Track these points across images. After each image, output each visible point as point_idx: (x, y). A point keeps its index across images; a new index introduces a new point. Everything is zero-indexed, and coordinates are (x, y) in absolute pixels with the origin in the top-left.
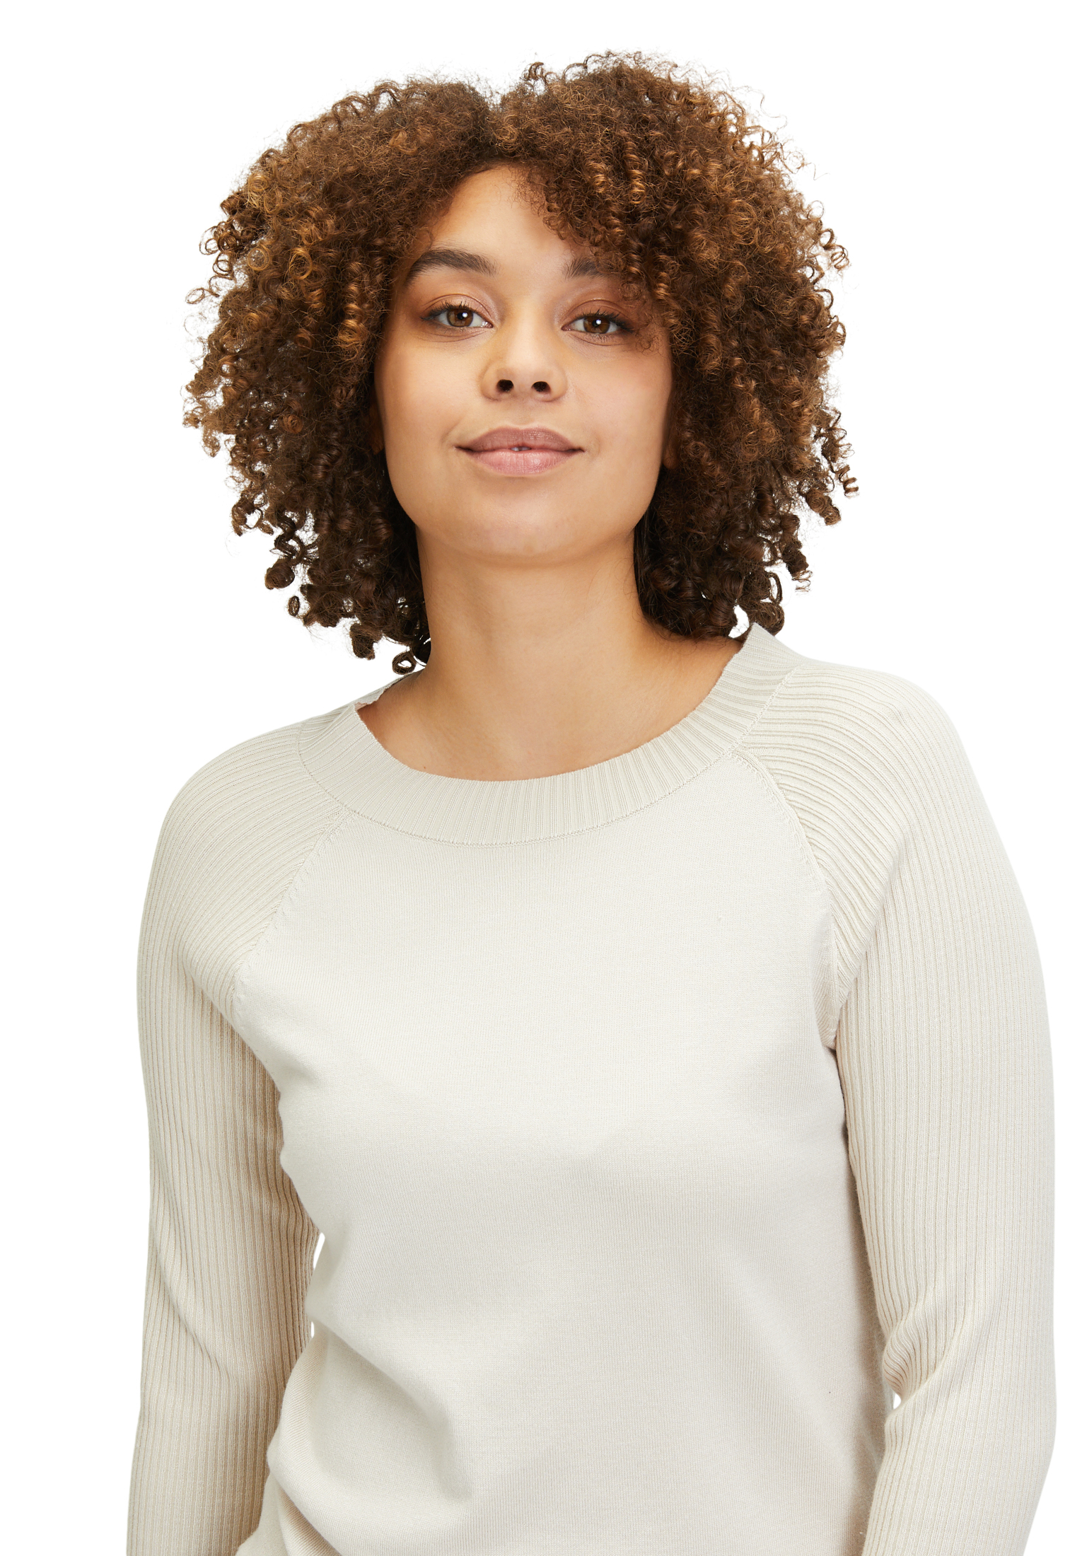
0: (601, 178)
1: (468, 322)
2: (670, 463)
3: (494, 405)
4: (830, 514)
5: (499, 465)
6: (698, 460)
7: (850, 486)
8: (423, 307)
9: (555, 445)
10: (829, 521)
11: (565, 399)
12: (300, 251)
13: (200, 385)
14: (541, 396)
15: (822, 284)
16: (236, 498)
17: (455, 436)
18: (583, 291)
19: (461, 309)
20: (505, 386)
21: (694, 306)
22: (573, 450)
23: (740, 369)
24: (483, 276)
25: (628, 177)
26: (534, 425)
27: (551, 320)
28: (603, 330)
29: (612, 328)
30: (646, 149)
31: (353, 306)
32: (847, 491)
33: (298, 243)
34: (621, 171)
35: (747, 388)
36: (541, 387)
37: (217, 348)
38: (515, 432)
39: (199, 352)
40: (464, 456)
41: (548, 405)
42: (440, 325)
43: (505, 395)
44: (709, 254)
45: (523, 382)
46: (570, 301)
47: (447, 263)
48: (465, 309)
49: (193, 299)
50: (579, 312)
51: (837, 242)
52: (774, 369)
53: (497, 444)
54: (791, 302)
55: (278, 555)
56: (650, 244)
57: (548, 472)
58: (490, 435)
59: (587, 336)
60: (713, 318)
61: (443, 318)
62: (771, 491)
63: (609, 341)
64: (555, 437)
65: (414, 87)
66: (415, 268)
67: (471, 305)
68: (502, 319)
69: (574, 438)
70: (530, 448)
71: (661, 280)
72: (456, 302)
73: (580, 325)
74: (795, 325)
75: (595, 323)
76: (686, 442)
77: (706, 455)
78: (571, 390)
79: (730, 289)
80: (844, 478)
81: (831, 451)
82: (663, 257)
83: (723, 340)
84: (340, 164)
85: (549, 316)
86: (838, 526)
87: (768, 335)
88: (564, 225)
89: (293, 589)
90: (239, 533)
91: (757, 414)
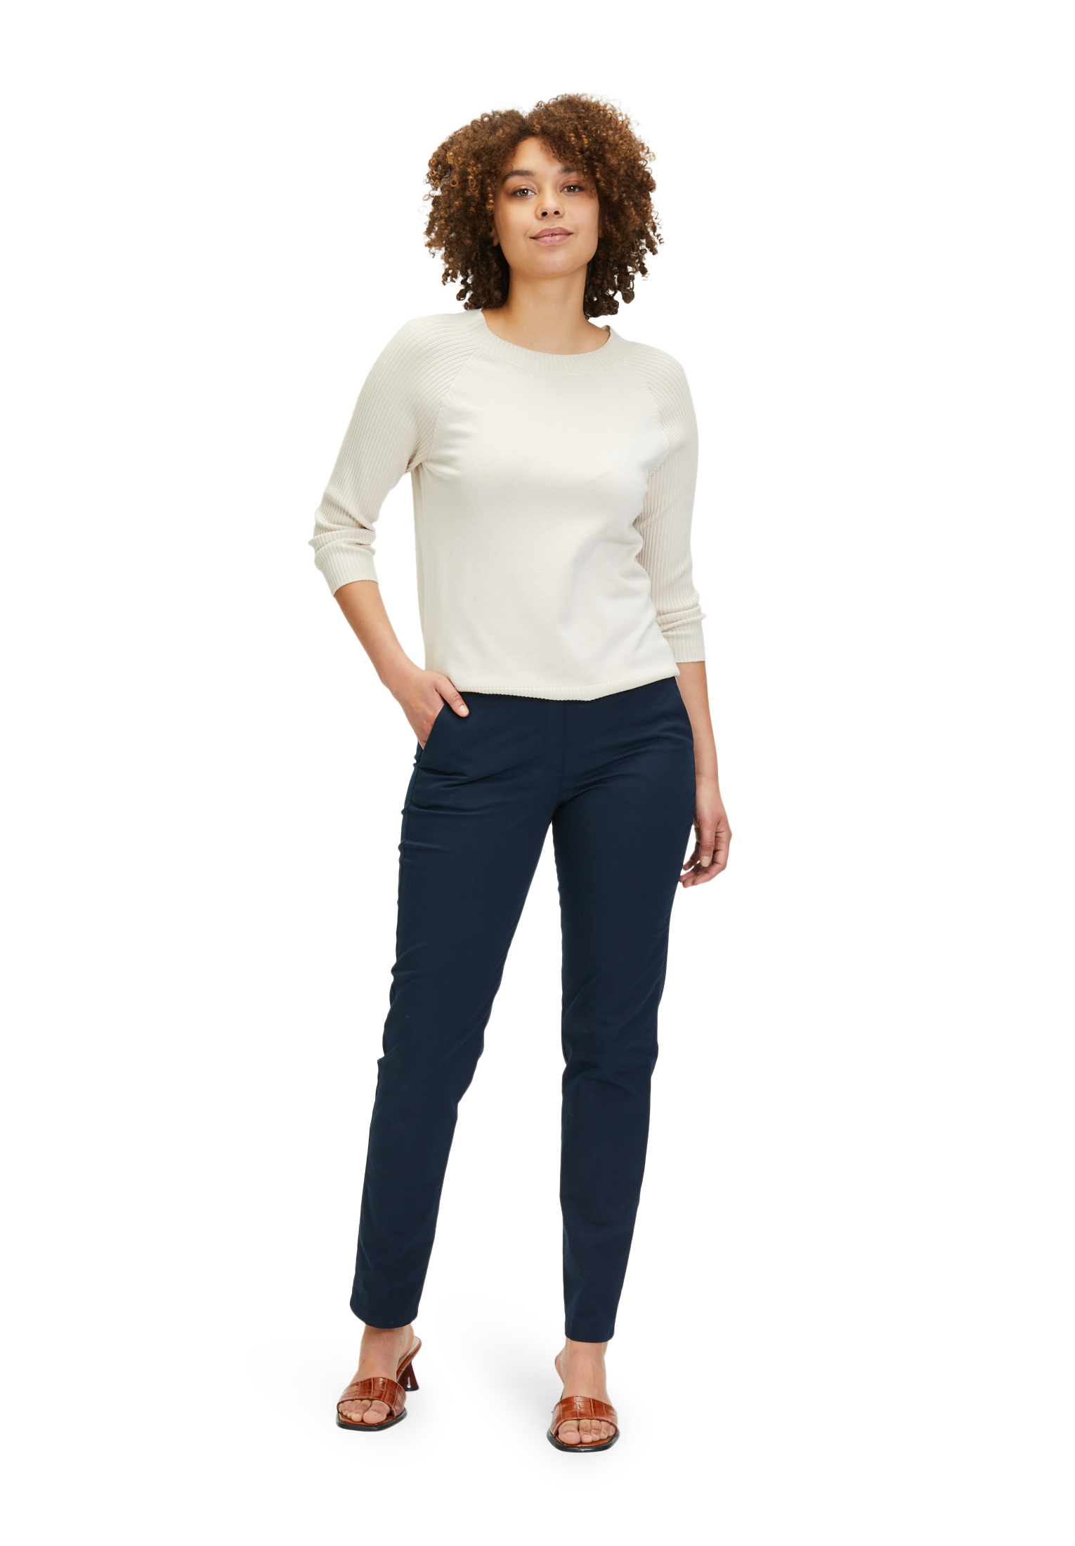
0: (573, 139)
1: (527, 193)
2: (602, 236)
3: (541, 221)
4: (654, 252)
5: (545, 242)
6: (611, 232)
7: (661, 241)
8: (511, 191)
9: (563, 232)
10: (654, 254)
11: (565, 216)
12: (471, 177)
13: (428, 232)
14: (556, 216)
15: (648, 166)
16: (443, 272)
17: (529, 234)
18: (566, 177)
19: (523, 190)
20: (544, 214)
21: (608, 178)
22: (569, 234)
23: (625, 198)
24: (531, 177)
25: (581, 138)
26: (556, 226)
27: (556, 189)
28: (574, 190)
29: (577, 190)
30: (585, 128)
31: (490, 195)
32: (660, 243)
33: (469, 174)
34: (578, 137)
35: (629, 204)
36: (557, 213)
37: (433, 219)
38: (550, 230)
39: (427, 219)
40: (533, 240)
41: (560, 219)
42: (517, 196)
43: (545, 217)
44: (614, 161)
45: (550, 211)
46: (561, 182)
47: (518, 175)
48: (527, 190)
49: (425, 198)
50: (565, 186)
51: (650, 151)
52: (637, 197)
53: (544, 234)
54: (641, 174)
55: (462, 287)
56: (590, 159)
57: (562, 242)
58: (542, 232)
59: (569, 193)
60: (615, 181)
61: (518, 194)
62: (636, 242)
63: (576, 194)
64: (564, 229)
65: (495, 113)
66: (506, 178)
67: (528, 188)
68: (539, 191)
69: (570, 229)
70: (556, 235)
71: (597, 171)
72: (523, 187)
73: (566, 190)
74: (642, 181)
75: (571, 189)
76: (607, 226)
77: (614, 230)
78: (566, 214)
79: (622, 172)
80: (659, 238)
81: (654, 229)
82: (596, 163)
83: (618, 189)
84: (476, 146)
85: (555, 188)
86: (656, 255)
87: (633, 186)
88: (560, 157)
89: (466, 300)
90: (445, 284)
91: (634, 213)
